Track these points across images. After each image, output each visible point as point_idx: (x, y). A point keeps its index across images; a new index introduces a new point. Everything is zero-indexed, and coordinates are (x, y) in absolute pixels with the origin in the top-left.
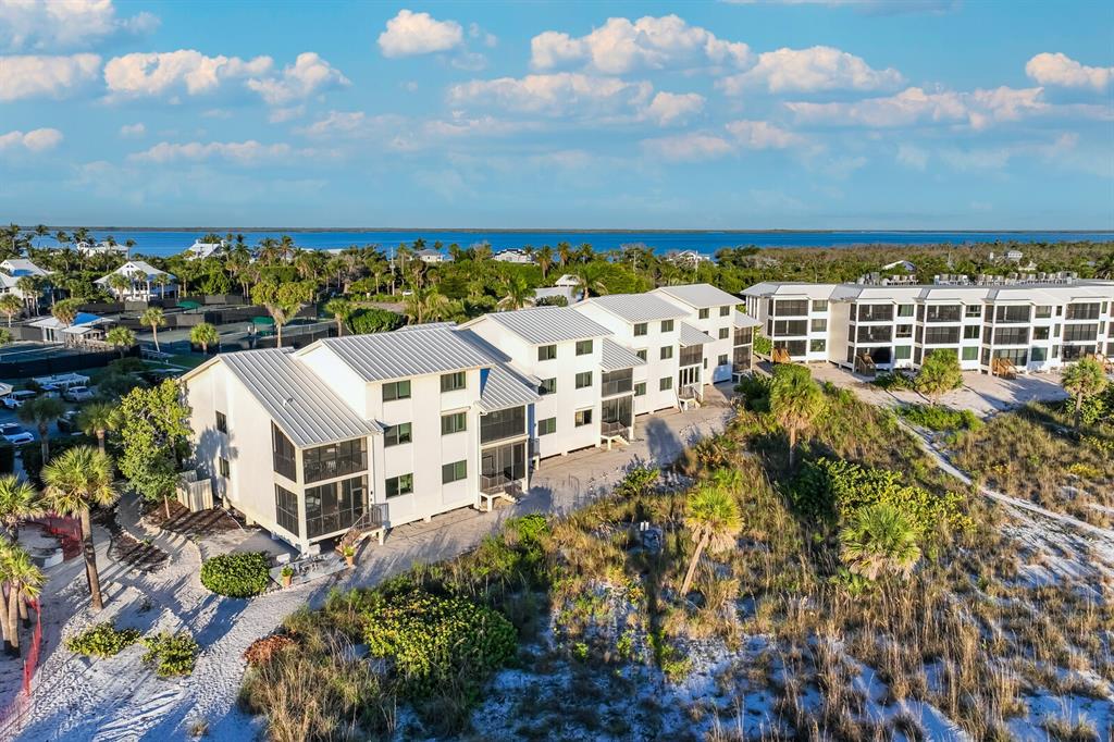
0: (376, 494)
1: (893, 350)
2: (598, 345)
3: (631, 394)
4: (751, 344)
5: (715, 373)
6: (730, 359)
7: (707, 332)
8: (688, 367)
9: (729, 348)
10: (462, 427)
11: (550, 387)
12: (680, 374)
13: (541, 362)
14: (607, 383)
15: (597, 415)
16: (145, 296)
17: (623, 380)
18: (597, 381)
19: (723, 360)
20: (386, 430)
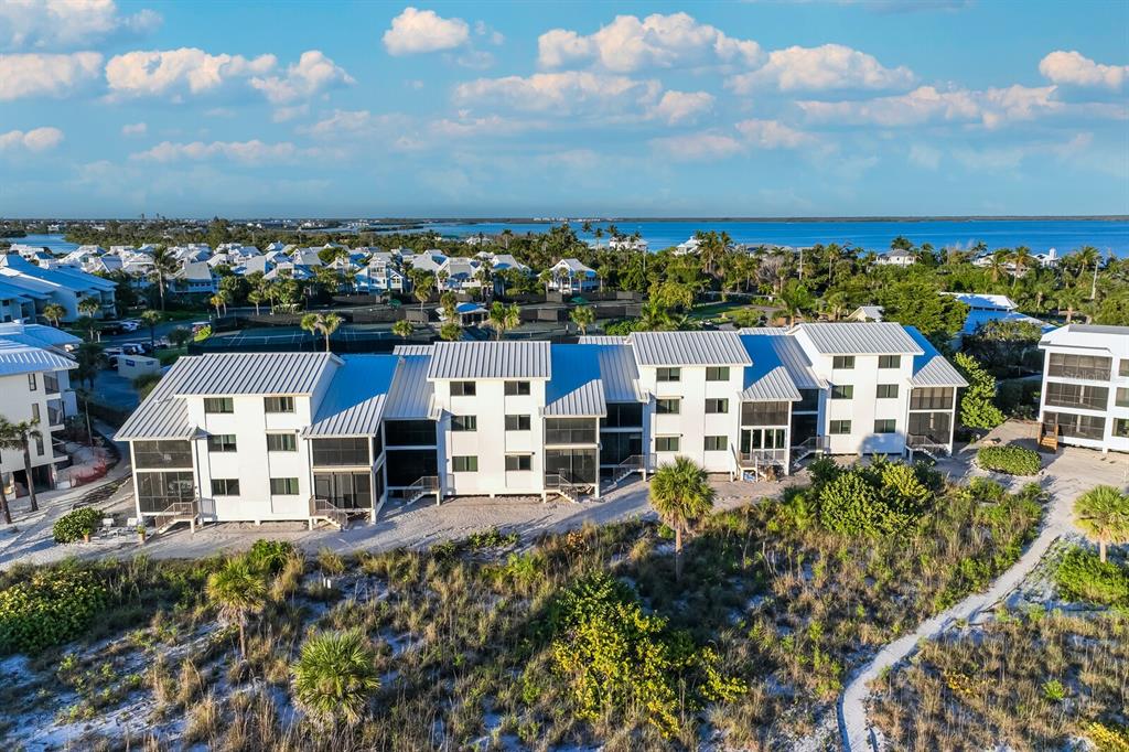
0: (203, 490)
2: (538, 386)
3: (595, 446)
4: (953, 411)
5: (866, 441)
6: (902, 426)
7: (851, 387)
8: (763, 428)
9: (898, 412)
10: (294, 448)
11: (465, 424)
12: (745, 434)
13: (456, 399)
14: (554, 430)
15: (538, 463)
16: (568, 289)
17: (581, 430)
18: (537, 424)
19: (885, 427)
20: (210, 438)
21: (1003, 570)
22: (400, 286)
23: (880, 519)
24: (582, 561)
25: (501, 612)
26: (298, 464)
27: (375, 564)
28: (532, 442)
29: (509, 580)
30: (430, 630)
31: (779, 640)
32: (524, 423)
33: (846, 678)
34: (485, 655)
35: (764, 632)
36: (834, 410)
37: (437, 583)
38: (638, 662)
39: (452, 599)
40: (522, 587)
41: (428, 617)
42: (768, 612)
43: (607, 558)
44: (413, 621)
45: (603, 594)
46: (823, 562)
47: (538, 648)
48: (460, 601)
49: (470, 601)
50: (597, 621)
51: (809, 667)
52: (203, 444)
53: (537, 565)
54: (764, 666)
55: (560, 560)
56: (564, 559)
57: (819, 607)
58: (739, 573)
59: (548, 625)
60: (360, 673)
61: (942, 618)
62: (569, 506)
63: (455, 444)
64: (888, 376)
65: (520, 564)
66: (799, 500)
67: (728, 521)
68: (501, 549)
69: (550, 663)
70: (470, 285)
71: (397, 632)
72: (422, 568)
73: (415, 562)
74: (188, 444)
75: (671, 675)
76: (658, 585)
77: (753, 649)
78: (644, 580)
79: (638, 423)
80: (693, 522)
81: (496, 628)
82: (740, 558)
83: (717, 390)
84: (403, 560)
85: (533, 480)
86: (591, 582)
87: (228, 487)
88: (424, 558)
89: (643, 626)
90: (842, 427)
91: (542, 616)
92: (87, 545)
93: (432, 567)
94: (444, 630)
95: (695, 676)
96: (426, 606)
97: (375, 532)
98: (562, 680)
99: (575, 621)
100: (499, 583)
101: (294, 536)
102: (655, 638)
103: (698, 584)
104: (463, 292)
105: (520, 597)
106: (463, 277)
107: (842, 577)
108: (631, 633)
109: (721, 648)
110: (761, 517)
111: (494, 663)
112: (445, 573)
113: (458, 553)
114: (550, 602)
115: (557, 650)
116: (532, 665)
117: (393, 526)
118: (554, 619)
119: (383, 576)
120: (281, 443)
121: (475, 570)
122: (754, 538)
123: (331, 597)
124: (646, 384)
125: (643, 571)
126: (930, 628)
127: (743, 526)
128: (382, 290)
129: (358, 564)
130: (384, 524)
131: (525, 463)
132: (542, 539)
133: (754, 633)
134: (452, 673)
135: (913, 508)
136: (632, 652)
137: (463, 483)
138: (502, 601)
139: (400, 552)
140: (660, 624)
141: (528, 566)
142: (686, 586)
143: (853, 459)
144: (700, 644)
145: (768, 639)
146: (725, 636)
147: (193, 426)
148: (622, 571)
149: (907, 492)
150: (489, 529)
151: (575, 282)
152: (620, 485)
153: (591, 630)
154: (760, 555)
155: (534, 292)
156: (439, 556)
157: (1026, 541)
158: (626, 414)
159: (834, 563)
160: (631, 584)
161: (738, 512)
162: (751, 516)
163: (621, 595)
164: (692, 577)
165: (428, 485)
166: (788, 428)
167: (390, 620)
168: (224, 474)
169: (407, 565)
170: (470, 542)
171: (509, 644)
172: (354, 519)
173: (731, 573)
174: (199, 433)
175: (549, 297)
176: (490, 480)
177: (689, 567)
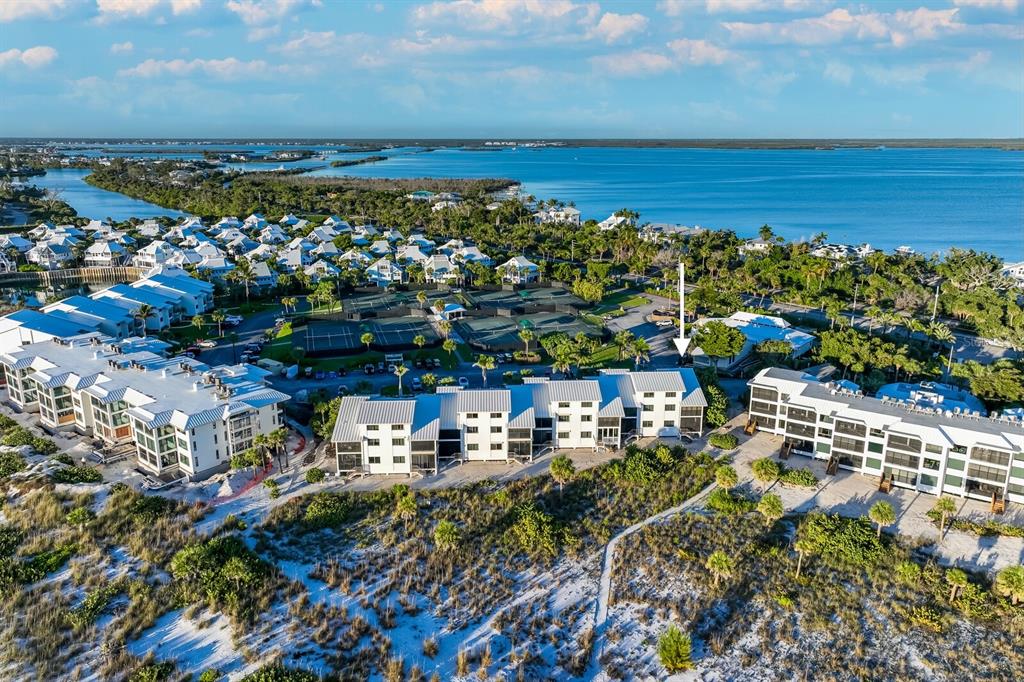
0: (365, 461)
1: (815, 445)
2: (505, 415)
3: (530, 440)
4: (702, 417)
5: (660, 431)
6: (677, 424)
7: (652, 406)
8: (608, 428)
9: (676, 417)
10: (403, 444)
11: (473, 430)
12: (600, 431)
13: (469, 419)
14: (512, 433)
15: (505, 447)
16: (517, 280)
17: (524, 433)
18: (505, 431)
19: (669, 424)
20: (369, 440)
21: (690, 497)
22: (400, 278)
23: (648, 474)
24: (524, 493)
25: (494, 514)
26: (405, 451)
27: (443, 494)
28: (503, 438)
29: (496, 501)
30: (469, 520)
31: (592, 524)
32: (499, 430)
33: (611, 538)
34: (490, 529)
35: (588, 522)
36: (645, 416)
37: (468, 502)
38: (542, 531)
39: (475, 509)
40: (501, 504)
41: (468, 515)
42: (592, 514)
43: (534, 491)
44: (462, 517)
45: (530, 508)
46: (619, 494)
47: (508, 527)
48: (478, 509)
49: (482, 509)
50: (528, 518)
51: (600, 534)
52: (366, 442)
53: (507, 495)
54: (585, 533)
55: (515, 493)
56: (516, 492)
57: (611, 512)
58: (586, 498)
59: (512, 518)
60: (457, 534)
61: (656, 516)
62: (519, 466)
63: (469, 439)
64: (670, 401)
65: (501, 495)
66: (616, 465)
67: (585, 474)
68: (491, 487)
69: (512, 532)
70: (449, 276)
71: (457, 521)
72: (462, 496)
73: (458, 493)
74: (360, 443)
75: (552, 536)
76: (553, 503)
77: (583, 527)
78: (548, 501)
79: (550, 425)
80: (566, 480)
81: (493, 519)
82: (586, 492)
83: (587, 411)
84: (453, 493)
85: (503, 454)
86: (527, 504)
87: (374, 460)
88: (463, 491)
89: (544, 520)
90: (649, 424)
91: (509, 515)
92: (323, 485)
93: (465, 495)
94: (474, 520)
95: (560, 536)
96: (466, 511)
97: (438, 479)
98: (517, 538)
99: (521, 517)
100: (492, 502)
101: (405, 481)
102: (548, 524)
103: (568, 503)
104: (444, 281)
105: (499, 508)
106: (444, 270)
107: (625, 500)
108: (540, 522)
109: (571, 527)
110: (600, 473)
111: (493, 532)
112: (471, 498)
113: (474, 489)
114: (512, 510)
115: (515, 527)
116: (506, 532)
117: (443, 476)
118: (513, 517)
119: (446, 499)
120: (397, 442)
121: (482, 498)
122: (595, 482)
123: (430, 508)
124: (554, 409)
125: (548, 497)
126: (650, 520)
127: (591, 477)
128: (388, 281)
129: (435, 494)
130: (441, 476)
131: (499, 447)
132: (507, 483)
133: (584, 521)
134: (480, 535)
135: (666, 468)
136: (540, 528)
137: (472, 455)
138: (494, 509)
139: (451, 489)
140: (550, 519)
141: (503, 495)
142: (564, 503)
143: (653, 439)
144: (564, 525)
145: (588, 524)
146: (573, 523)
147: (362, 435)
148: (540, 497)
149: (665, 461)
150: (485, 478)
151: (522, 275)
152: (542, 455)
153: (526, 521)
154: (595, 491)
155: (493, 282)
156: (466, 490)
157: (706, 484)
158: (544, 422)
159: (624, 494)
160: (542, 502)
161: (589, 471)
162: (596, 472)
163: (538, 508)
164: (566, 500)
165: (457, 457)
166: (619, 428)
167: (453, 516)
168: (374, 455)
169: (455, 494)
170: (478, 484)
171: (498, 525)
172: (428, 472)
173: (583, 498)
174: (365, 438)
175: (504, 287)
176: (484, 454)
177: (566, 496)
